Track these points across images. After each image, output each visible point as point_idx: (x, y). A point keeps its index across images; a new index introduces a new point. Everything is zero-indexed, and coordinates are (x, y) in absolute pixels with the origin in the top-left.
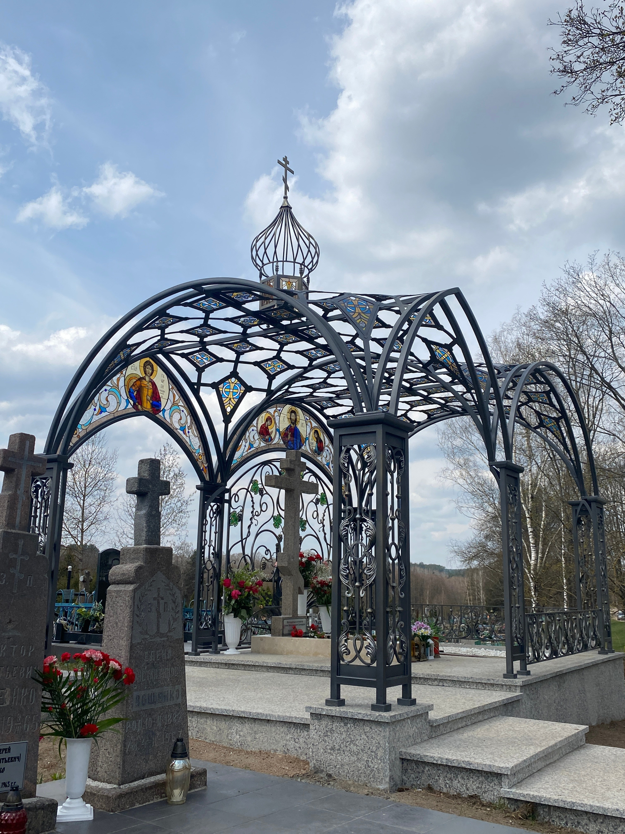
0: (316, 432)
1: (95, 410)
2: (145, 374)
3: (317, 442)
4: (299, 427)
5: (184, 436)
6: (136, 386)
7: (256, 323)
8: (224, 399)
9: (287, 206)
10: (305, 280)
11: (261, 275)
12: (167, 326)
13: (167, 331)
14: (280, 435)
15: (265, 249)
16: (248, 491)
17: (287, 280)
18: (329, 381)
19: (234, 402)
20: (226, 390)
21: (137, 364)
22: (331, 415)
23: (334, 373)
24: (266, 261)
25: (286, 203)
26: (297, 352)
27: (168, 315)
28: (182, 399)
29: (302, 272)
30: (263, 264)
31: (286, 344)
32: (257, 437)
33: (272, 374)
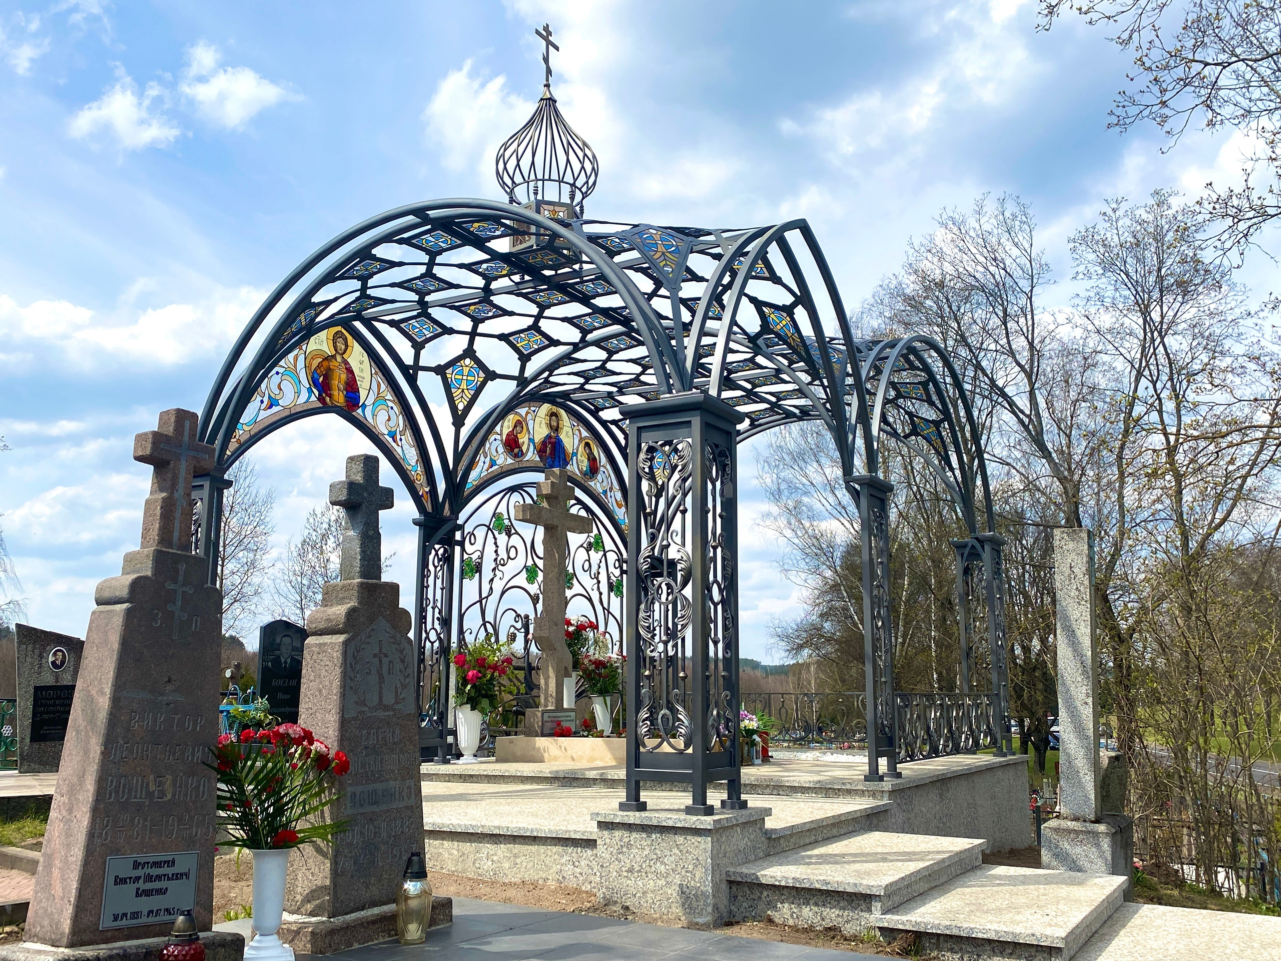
0: (587, 444)
1: (262, 402)
2: (336, 350)
3: (589, 459)
4: (562, 436)
5: (394, 445)
6: (322, 369)
7: (504, 272)
8: (453, 390)
9: (550, 99)
10: (578, 208)
11: (512, 201)
12: (371, 276)
13: (371, 283)
14: (535, 448)
15: (518, 161)
16: (489, 529)
17: (551, 208)
18: (609, 365)
19: (469, 395)
20: (457, 377)
21: (323, 335)
22: (610, 419)
23: (617, 352)
24: (518, 179)
25: (548, 93)
26: (564, 320)
27: (375, 258)
28: (390, 389)
29: (572, 197)
30: (513, 182)
31: (549, 307)
32: (501, 449)
33: (526, 353)
